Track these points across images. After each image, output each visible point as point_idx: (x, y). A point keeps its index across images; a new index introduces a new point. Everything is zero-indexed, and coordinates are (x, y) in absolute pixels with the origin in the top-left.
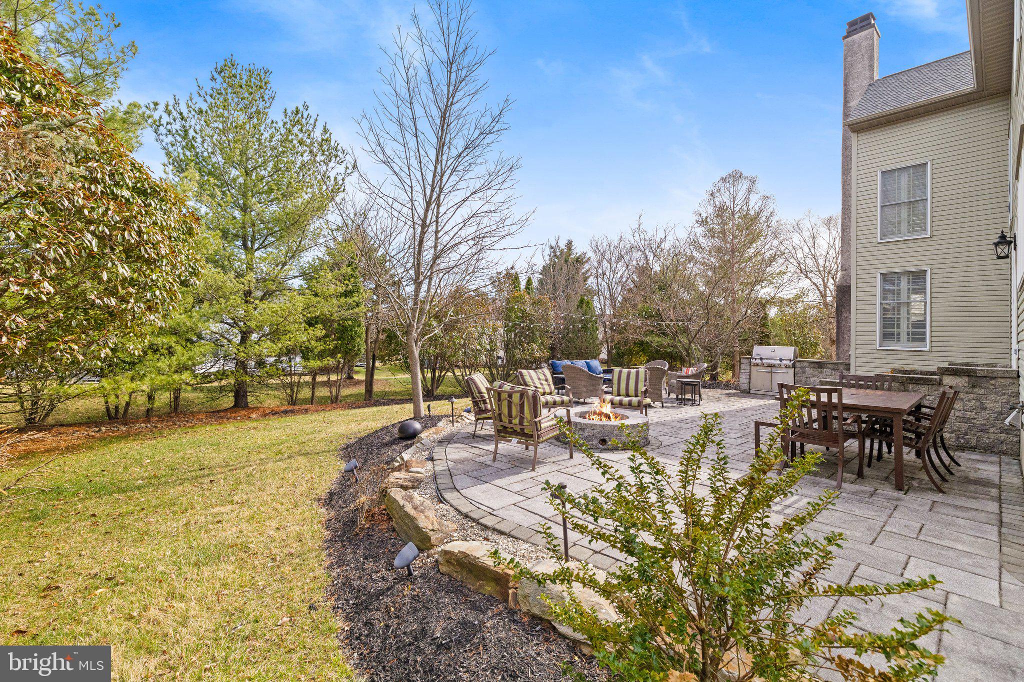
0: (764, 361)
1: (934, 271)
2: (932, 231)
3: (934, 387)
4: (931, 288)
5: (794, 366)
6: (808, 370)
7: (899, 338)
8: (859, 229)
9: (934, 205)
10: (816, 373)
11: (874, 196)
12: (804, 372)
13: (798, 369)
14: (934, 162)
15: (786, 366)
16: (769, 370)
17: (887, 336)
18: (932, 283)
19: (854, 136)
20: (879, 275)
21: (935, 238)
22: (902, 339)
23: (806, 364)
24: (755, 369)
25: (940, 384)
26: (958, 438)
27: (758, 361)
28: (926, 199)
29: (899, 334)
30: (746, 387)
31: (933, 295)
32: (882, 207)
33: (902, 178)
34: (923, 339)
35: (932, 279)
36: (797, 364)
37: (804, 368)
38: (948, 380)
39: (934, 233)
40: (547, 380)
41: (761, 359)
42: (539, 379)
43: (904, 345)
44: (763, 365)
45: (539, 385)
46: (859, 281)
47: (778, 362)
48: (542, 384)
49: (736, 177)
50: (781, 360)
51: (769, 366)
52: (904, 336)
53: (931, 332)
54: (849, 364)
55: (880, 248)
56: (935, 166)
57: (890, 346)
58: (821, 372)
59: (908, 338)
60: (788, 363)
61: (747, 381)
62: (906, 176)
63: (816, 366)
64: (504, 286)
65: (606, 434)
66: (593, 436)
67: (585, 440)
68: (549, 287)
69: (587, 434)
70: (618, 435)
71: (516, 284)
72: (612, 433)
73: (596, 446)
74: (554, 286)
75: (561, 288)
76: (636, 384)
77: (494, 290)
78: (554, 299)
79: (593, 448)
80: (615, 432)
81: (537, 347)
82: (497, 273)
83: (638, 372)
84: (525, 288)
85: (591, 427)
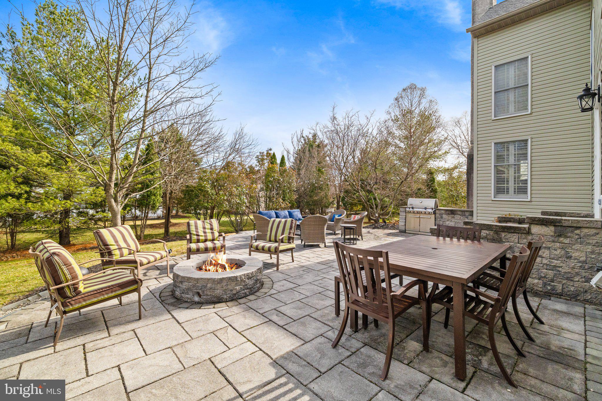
0: (415, 210)
1: (533, 140)
2: (532, 109)
3: (524, 236)
4: (531, 153)
5: (435, 213)
6: (444, 216)
7: (508, 192)
8: (479, 110)
9: (534, 88)
10: (450, 218)
11: (490, 84)
12: (442, 217)
13: (437, 215)
14: (534, 56)
15: (429, 213)
16: (418, 215)
17: (499, 191)
18: (531, 149)
19: (475, 40)
20: (493, 144)
21: (533, 114)
22: (510, 192)
23: (443, 212)
24: (410, 216)
25: (528, 232)
26: (545, 284)
27: (411, 209)
28: (528, 85)
29: (508, 189)
30: (403, 228)
31: (533, 158)
32: (495, 92)
33: (510, 70)
34: (526, 192)
35: (532, 146)
36: (437, 211)
37: (441, 214)
38: (536, 229)
39: (534, 110)
40: (212, 229)
41: (413, 208)
42: (204, 228)
43: (512, 197)
44: (414, 212)
45: (201, 233)
46: (479, 149)
47: (424, 210)
48: (205, 232)
49: (413, 87)
50: (426, 208)
51: (418, 212)
52: (511, 190)
53: (531, 186)
54: (472, 212)
55: (493, 124)
56: (534, 59)
57: (502, 197)
58: (453, 217)
59: (515, 192)
60: (430, 210)
61: (403, 224)
62: (513, 68)
63: (450, 213)
64: (265, 161)
65: (200, 288)
66: (189, 289)
67: (183, 293)
68: (298, 162)
69: (184, 287)
70: (211, 288)
71: (273, 160)
72: (206, 287)
73: (191, 299)
74: (300, 161)
75: (305, 162)
76: (283, 234)
77: (258, 164)
78: (300, 169)
79: (189, 301)
80: (208, 286)
81: (282, 201)
82: (260, 153)
83: (286, 222)
84: (280, 163)
85: (188, 280)
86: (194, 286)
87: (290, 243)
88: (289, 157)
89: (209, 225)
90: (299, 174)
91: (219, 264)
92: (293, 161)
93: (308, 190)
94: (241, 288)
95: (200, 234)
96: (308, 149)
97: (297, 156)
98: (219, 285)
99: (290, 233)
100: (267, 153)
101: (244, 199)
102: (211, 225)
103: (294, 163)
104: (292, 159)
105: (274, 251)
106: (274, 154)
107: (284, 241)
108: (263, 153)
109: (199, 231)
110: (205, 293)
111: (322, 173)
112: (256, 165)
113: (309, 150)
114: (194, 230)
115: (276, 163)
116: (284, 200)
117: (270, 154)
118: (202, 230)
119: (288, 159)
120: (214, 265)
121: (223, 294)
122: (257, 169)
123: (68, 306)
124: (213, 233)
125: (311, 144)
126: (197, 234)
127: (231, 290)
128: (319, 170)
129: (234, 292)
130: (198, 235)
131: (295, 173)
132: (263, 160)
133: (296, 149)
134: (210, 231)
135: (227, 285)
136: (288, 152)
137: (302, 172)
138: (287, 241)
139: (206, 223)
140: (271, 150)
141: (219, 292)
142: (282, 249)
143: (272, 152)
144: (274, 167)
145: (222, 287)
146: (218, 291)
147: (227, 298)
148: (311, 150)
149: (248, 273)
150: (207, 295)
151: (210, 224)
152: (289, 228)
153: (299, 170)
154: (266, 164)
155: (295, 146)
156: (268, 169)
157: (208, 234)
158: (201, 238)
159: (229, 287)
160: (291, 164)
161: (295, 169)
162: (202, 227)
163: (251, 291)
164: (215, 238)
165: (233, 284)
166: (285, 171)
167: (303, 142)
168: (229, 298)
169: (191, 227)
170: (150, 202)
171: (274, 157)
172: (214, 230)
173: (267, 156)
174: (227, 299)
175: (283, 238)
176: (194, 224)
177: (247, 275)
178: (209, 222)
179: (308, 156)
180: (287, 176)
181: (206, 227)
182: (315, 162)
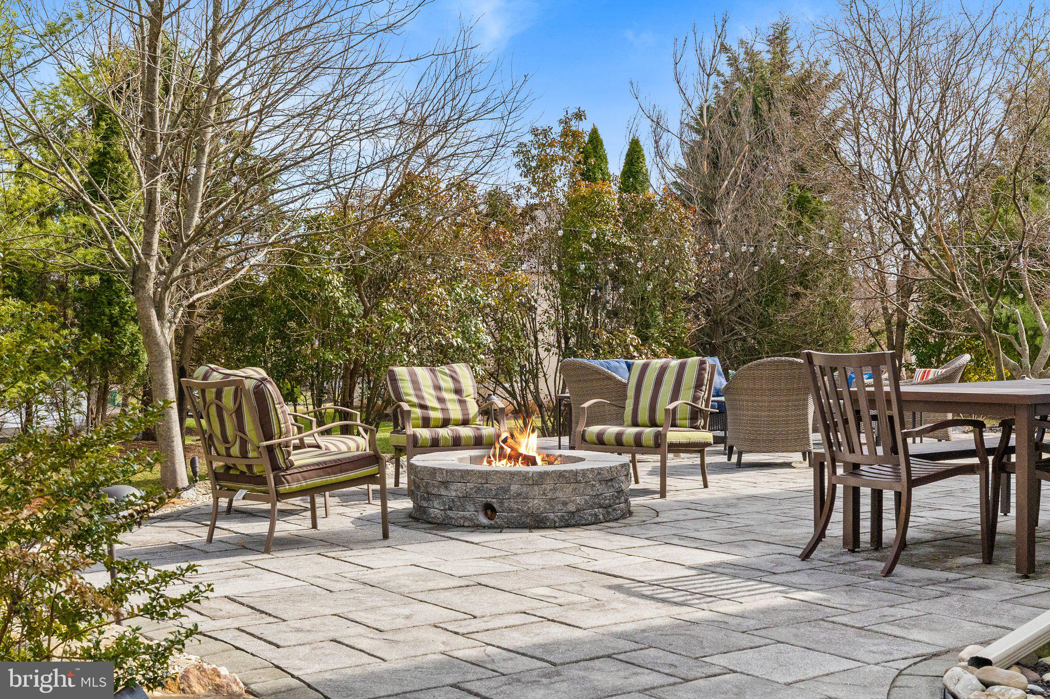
40: (458, 391)
42: (438, 388)
45: (431, 402)
48: (441, 400)
64: (558, 170)
65: (494, 493)
66: (466, 497)
67: (450, 509)
68: (705, 167)
69: (454, 494)
70: (520, 494)
71: (592, 161)
72: (506, 490)
73: (471, 520)
74: (715, 164)
75: (738, 167)
76: (675, 396)
77: (525, 182)
78: (713, 201)
79: (466, 524)
80: (512, 488)
81: (637, 341)
82: (535, 132)
83: (682, 367)
84: (624, 173)
85: (462, 477)
86: (478, 490)
87: (697, 428)
88: (662, 143)
89: (449, 379)
90: (710, 223)
91: (521, 454)
92: (683, 164)
93: (750, 294)
94: (586, 500)
95: (429, 404)
96: (748, 104)
97: (698, 138)
98: (536, 487)
99: (695, 399)
100: (564, 134)
101: (478, 331)
102: (455, 379)
103: (681, 173)
104: (676, 157)
105: (652, 443)
106: (594, 134)
107: (678, 422)
108: (545, 132)
109: (426, 395)
110: (506, 505)
111: (816, 215)
112: (519, 188)
113: (756, 111)
114: (412, 392)
115: (606, 177)
116: (645, 339)
117: (576, 135)
118: (432, 392)
119: (659, 153)
120: (510, 458)
121: (545, 508)
122: (522, 203)
123: (283, 483)
124: (462, 402)
125: (762, 78)
126: (422, 402)
127: (565, 504)
128: (800, 203)
129: (572, 508)
130: (423, 407)
131: (691, 218)
132: (545, 164)
133: (696, 104)
134: (455, 397)
135: (555, 489)
136: (658, 124)
137: (725, 213)
138: (687, 422)
139: (439, 375)
140: (579, 116)
141: (536, 503)
142: (674, 441)
143: (585, 127)
144: (598, 194)
145: (544, 494)
146: (536, 501)
147: (556, 519)
148: (764, 107)
149: (601, 469)
150: (511, 510)
151: (452, 377)
152: (693, 384)
153: (710, 202)
154: (563, 185)
155: (690, 93)
156: (573, 202)
157: (450, 406)
158: (433, 414)
159: (559, 494)
160: (670, 177)
161: (690, 199)
162: (430, 383)
163: (608, 513)
164: (471, 416)
165: (569, 489)
166: (647, 208)
167: (727, 71)
168: (561, 521)
169: (400, 384)
170: (121, 348)
171: (595, 148)
172: (465, 394)
173: (564, 145)
174: (555, 522)
175: (675, 410)
176: (407, 377)
177: (599, 474)
178: (447, 371)
179: (748, 136)
180: (657, 231)
181: (443, 384)
182: (785, 165)
